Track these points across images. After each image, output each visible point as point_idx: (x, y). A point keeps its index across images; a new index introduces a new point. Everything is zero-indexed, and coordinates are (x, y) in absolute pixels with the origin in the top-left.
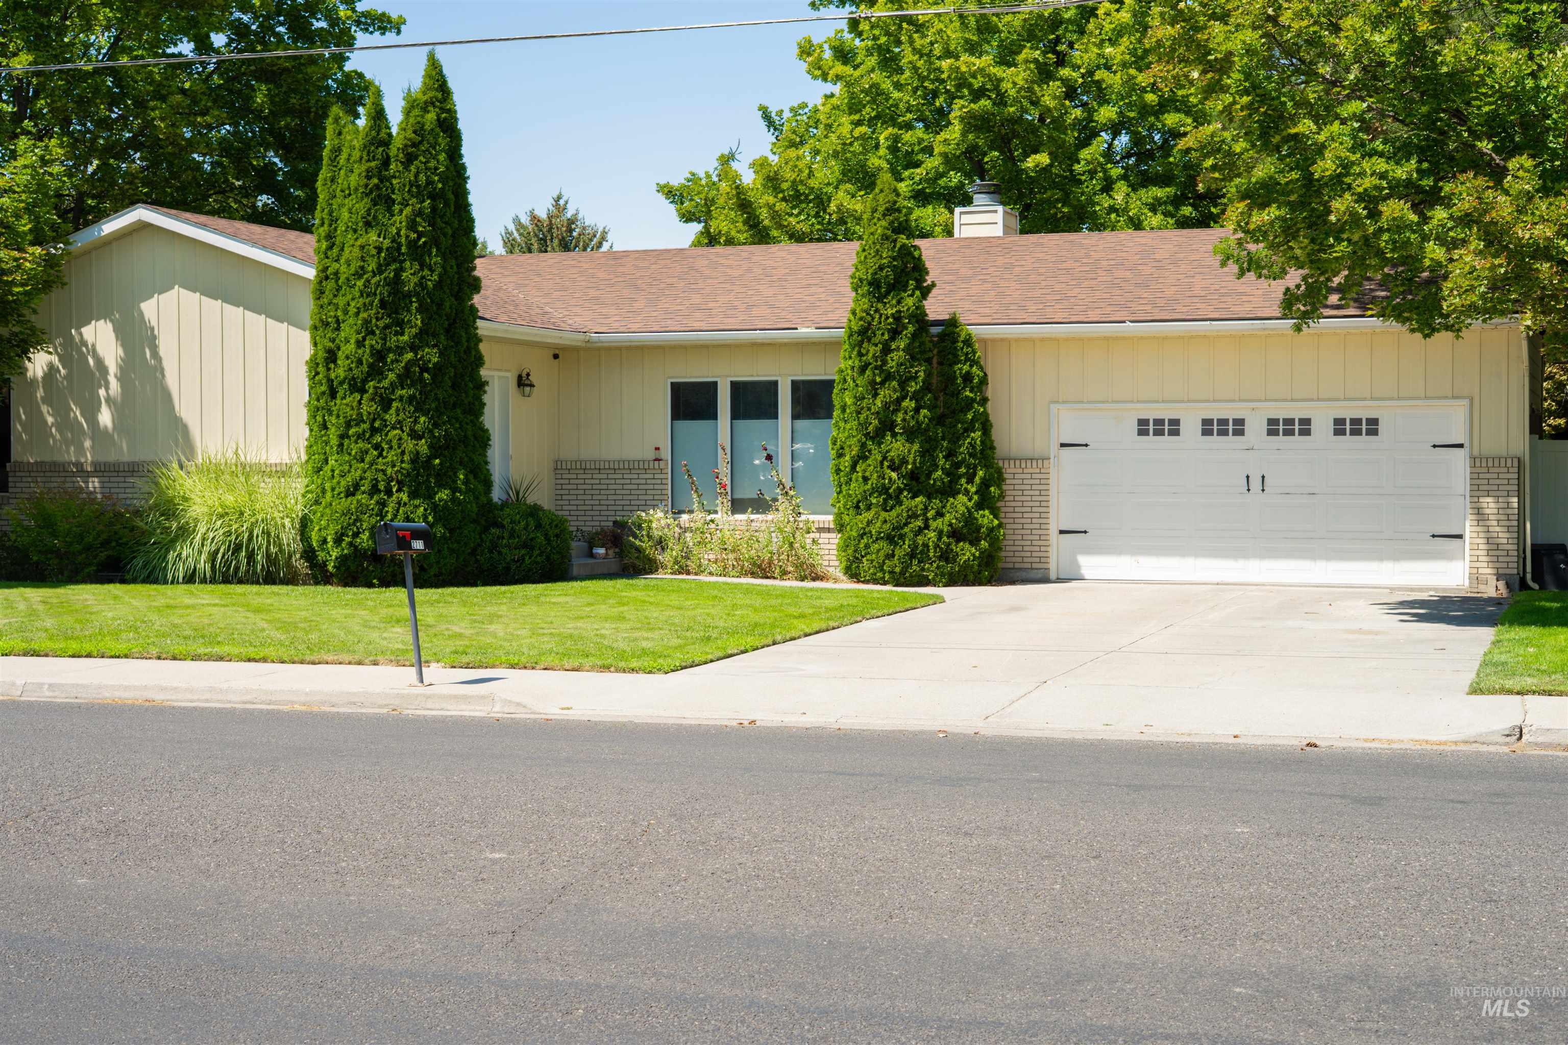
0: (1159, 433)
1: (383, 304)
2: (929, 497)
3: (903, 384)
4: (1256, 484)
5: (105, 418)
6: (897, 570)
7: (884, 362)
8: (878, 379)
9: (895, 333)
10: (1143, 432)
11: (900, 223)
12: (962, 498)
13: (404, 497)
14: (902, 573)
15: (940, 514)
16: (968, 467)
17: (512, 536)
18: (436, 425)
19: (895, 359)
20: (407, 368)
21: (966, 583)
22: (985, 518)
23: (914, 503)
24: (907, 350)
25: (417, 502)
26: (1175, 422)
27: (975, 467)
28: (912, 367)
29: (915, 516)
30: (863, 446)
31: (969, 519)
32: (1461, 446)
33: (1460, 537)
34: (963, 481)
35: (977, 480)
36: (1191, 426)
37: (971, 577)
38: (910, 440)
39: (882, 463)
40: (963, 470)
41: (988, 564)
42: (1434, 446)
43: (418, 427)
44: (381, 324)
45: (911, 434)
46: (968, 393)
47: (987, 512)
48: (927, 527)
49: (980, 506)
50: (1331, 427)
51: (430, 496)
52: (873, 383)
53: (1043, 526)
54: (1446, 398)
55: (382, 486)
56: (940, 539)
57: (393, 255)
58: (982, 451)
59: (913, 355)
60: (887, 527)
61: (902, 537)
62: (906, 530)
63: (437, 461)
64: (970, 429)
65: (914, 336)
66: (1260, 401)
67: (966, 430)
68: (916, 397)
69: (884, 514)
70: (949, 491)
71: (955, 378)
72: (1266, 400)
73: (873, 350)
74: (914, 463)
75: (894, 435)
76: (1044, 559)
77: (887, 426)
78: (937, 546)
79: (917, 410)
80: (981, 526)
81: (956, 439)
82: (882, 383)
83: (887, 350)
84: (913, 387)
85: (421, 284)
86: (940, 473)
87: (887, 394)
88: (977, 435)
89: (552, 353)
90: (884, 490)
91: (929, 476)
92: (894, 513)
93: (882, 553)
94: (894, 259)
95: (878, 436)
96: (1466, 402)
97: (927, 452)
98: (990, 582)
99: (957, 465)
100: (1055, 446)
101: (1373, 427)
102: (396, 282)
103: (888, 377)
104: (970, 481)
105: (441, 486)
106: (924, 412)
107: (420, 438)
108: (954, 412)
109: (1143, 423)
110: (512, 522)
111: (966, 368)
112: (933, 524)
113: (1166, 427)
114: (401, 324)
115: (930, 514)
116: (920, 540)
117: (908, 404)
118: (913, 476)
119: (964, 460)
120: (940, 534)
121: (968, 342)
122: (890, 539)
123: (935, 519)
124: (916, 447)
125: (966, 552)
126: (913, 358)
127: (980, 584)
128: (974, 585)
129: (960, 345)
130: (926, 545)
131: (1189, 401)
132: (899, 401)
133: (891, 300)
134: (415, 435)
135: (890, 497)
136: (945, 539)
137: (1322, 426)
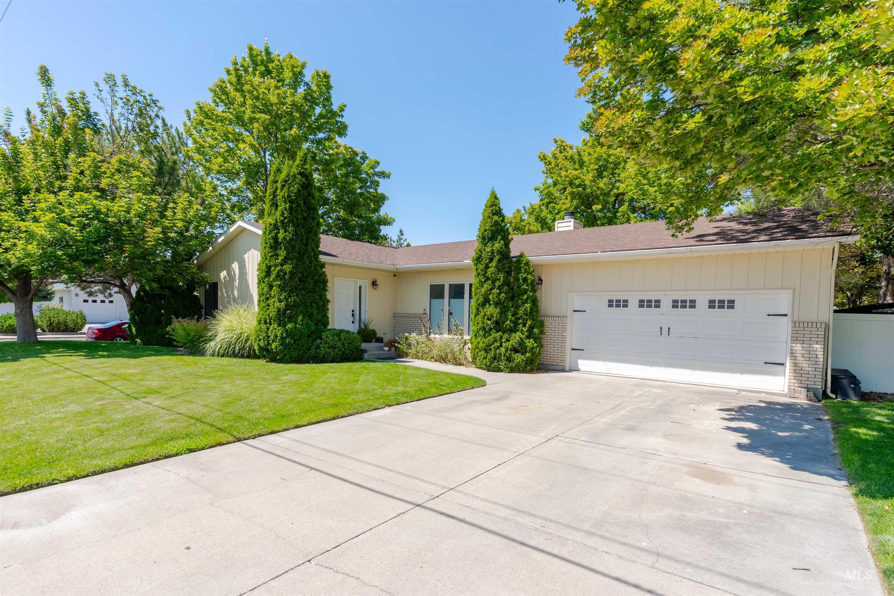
0: (618, 306)
1: (271, 247)
2: (504, 333)
3: (493, 282)
4: (665, 331)
5: (236, 293)
6: (488, 364)
7: (486, 273)
8: (483, 280)
9: (491, 260)
10: (610, 306)
11: (496, 211)
12: (518, 333)
13: (276, 326)
14: (490, 366)
15: (508, 340)
16: (524, 320)
17: (326, 343)
18: (290, 297)
19: (491, 270)
20: (278, 272)
21: (519, 371)
22: (530, 343)
23: (496, 335)
24: (496, 267)
25: (279, 328)
26: (626, 301)
27: (527, 320)
28: (498, 274)
29: (496, 341)
30: (478, 309)
31: (521, 343)
32: (786, 315)
33: (782, 364)
34: (521, 326)
35: (527, 325)
36: (633, 303)
37: (521, 369)
38: (496, 307)
39: (484, 317)
40: (521, 321)
41: (531, 364)
42: (768, 315)
43: (281, 297)
44: (269, 255)
45: (496, 304)
46: (525, 287)
47: (531, 340)
48: (501, 346)
49: (528, 337)
50: (707, 304)
51: (284, 326)
52: (481, 282)
53: (563, 347)
54: (778, 289)
55: (268, 321)
56: (506, 352)
57: (276, 227)
58: (531, 313)
59: (499, 270)
60: (484, 345)
61: (490, 350)
62: (492, 347)
63: (289, 312)
64: (526, 302)
65: (499, 261)
66: (668, 291)
67: (523, 303)
68: (499, 288)
69: (484, 339)
70: (513, 330)
71: (519, 280)
72: (671, 290)
73: (481, 267)
74: (496, 317)
75: (490, 305)
76: (563, 361)
77: (486, 301)
78: (505, 355)
79: (499, 294)
80: (527, 346)
81: (517, 307)
82: (485, 282)
83: (487, 267)
84: (497, 284)
85: (284, 238)
86: (508, 322)
87: (487, 286)
88: (528, 306)
89: (393, 274)
90: (484, 329)
91: (504, 323)
92: (487, 339)
93: (482, 357)
94: (492, 226)
95: (483, 305)
96: (790, 292)
97: (503, 313)
98: (531, 371)
99: (519, 319)
100: (570, 312)
101: (731, 304)
102: (275, 238)
103: (488, 279)
104: (524, 325)
105: (290, 321)
106: (503, 295)
107: (282, 301)
108: (519, 295)
109: (610, 301)
110: (327, 337)
111: (524, 275)
112: (504, 345)
113: (622, 304)
114: (277, 255)
115: (503, 340)
116: (498, 351)
117: (496, 291)
118: (497, 323)
119: (521, 317)
120: (507, 349)
121: (527, 264)
122: (486, 350)
123: (505, 342)
124: (498, 310)
125: (519, 358)
126: (499, 271)
127: (526, 373)
128: (523, 373)
129: (523, 265)
130: (500, 354)
131: (632, 291)
132: (491, 289)
133: (490, 245)
134: (280, 301)
135: (486, 332)
136: (509, 352)
137: (702, 303)
